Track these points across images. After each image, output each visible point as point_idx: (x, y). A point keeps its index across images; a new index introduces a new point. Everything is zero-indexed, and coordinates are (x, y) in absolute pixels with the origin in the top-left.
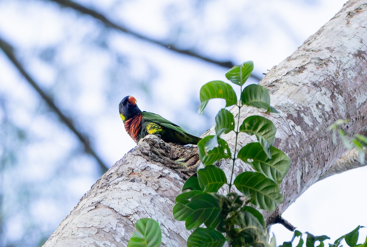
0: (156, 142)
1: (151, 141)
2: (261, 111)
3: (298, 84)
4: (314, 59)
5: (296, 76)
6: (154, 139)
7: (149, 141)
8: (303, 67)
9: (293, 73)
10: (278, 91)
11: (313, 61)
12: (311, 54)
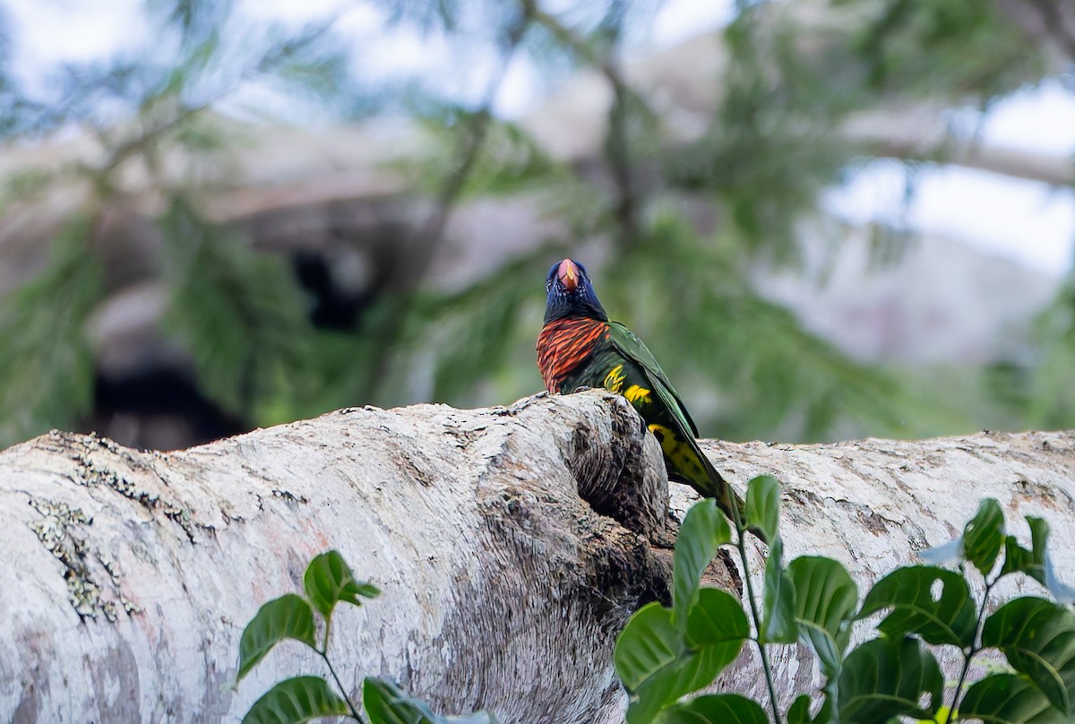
0: (630, 434)
1: (621, 418)
2: (759, 546)
3: (857, 556)
4: (914, 525)
5: (860, 530)
6: (632, 421)
7: (618, 414)
8: (882, 520)
9: (854, 513)
10: (810, 528)
11: (908, 527)
12: (908, 502)
